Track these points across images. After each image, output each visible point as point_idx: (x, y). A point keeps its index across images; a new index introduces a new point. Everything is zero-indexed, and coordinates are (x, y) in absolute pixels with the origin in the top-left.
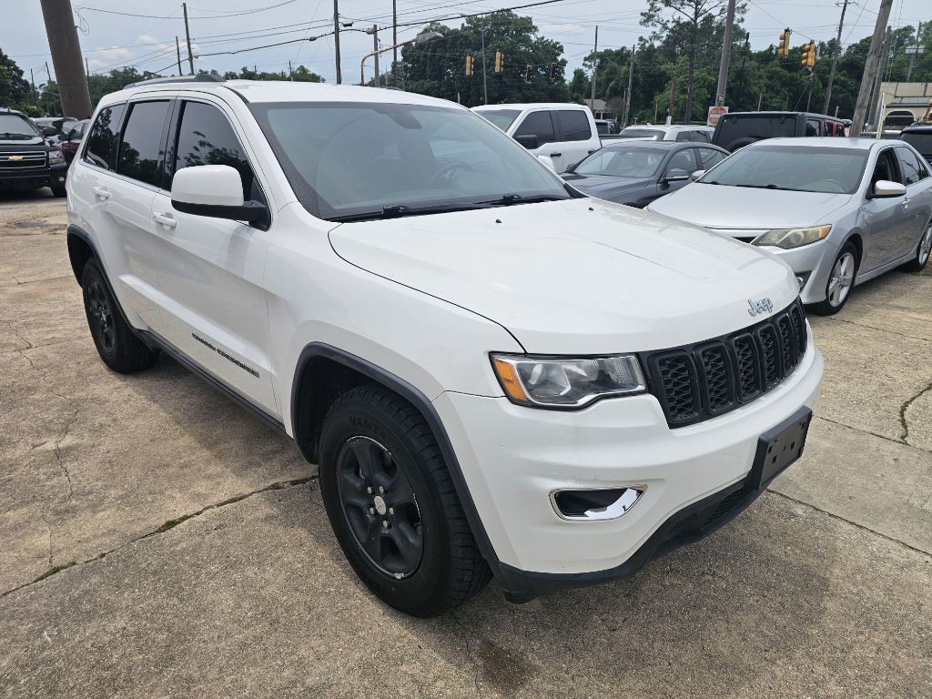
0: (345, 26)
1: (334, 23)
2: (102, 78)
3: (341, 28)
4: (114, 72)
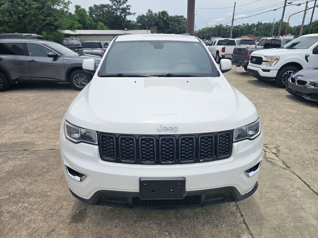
0: (289, 3)
1: (284, 3)
2: (213, 28)
3: (287, 4)
4: (216, 26)
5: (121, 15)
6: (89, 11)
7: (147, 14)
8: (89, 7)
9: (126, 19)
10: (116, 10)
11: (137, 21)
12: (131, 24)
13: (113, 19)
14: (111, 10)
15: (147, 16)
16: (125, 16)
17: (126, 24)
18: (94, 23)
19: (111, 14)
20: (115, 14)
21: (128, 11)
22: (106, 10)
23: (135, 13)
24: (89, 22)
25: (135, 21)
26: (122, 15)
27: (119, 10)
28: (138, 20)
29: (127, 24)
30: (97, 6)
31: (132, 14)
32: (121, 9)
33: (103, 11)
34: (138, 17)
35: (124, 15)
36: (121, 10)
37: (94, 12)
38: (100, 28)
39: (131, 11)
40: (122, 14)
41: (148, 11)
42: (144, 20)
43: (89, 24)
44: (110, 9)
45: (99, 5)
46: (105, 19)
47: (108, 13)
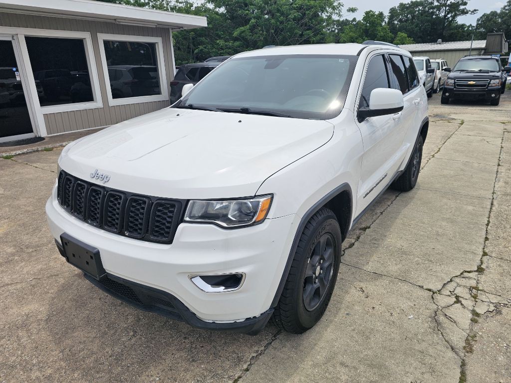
5: (446, 16)
6: (390, 14)
7: (504, 8)
8: (391, 9)
9: (456, 23)
10: (438, 8)
11: (477, 24)
12: (464, 31)
13: (429, 25)
14: (429, 9)
15: (502, 13)
16: (454, 17)
17: (452, 31)
18: (390, 34)
19: (427, 16)
20: (434, 17)
21: (462, 7)
22: (419, 10)
23: (475, 10)
24: (382, 33)
25: (474, 24)
26: (449, 16)
27: (444, 8)
28: (480, 22)
29: (456, 31)
30: (405, 4)
31: (470, 12)
32: (449, 6)
33: (412, 13)
34: (481, 17)
35: (451, 16)
36: (447, 8)
37: (398, 15)
38: (398, 41)
39: (468, 7)
40: (448, 14)
41: (506, 4)
42: (494, 21)
43: (381, 37)
44: (427, 9)
45: (408, 4)
46: (414, 26)
47: (422, 15)
